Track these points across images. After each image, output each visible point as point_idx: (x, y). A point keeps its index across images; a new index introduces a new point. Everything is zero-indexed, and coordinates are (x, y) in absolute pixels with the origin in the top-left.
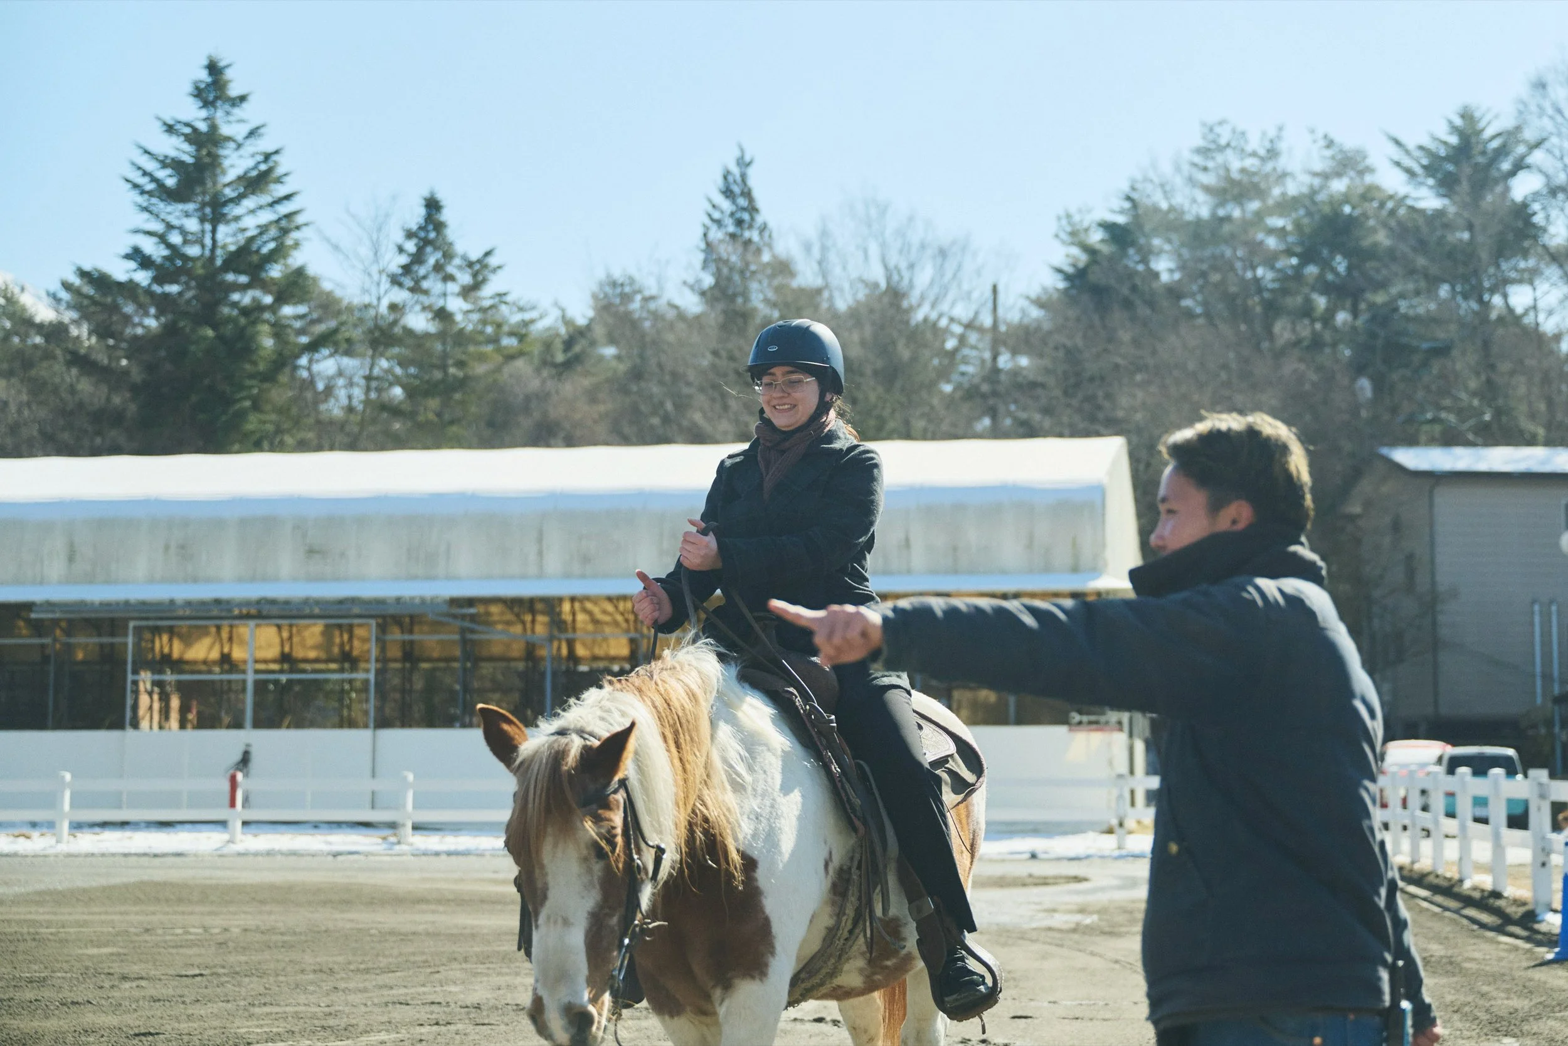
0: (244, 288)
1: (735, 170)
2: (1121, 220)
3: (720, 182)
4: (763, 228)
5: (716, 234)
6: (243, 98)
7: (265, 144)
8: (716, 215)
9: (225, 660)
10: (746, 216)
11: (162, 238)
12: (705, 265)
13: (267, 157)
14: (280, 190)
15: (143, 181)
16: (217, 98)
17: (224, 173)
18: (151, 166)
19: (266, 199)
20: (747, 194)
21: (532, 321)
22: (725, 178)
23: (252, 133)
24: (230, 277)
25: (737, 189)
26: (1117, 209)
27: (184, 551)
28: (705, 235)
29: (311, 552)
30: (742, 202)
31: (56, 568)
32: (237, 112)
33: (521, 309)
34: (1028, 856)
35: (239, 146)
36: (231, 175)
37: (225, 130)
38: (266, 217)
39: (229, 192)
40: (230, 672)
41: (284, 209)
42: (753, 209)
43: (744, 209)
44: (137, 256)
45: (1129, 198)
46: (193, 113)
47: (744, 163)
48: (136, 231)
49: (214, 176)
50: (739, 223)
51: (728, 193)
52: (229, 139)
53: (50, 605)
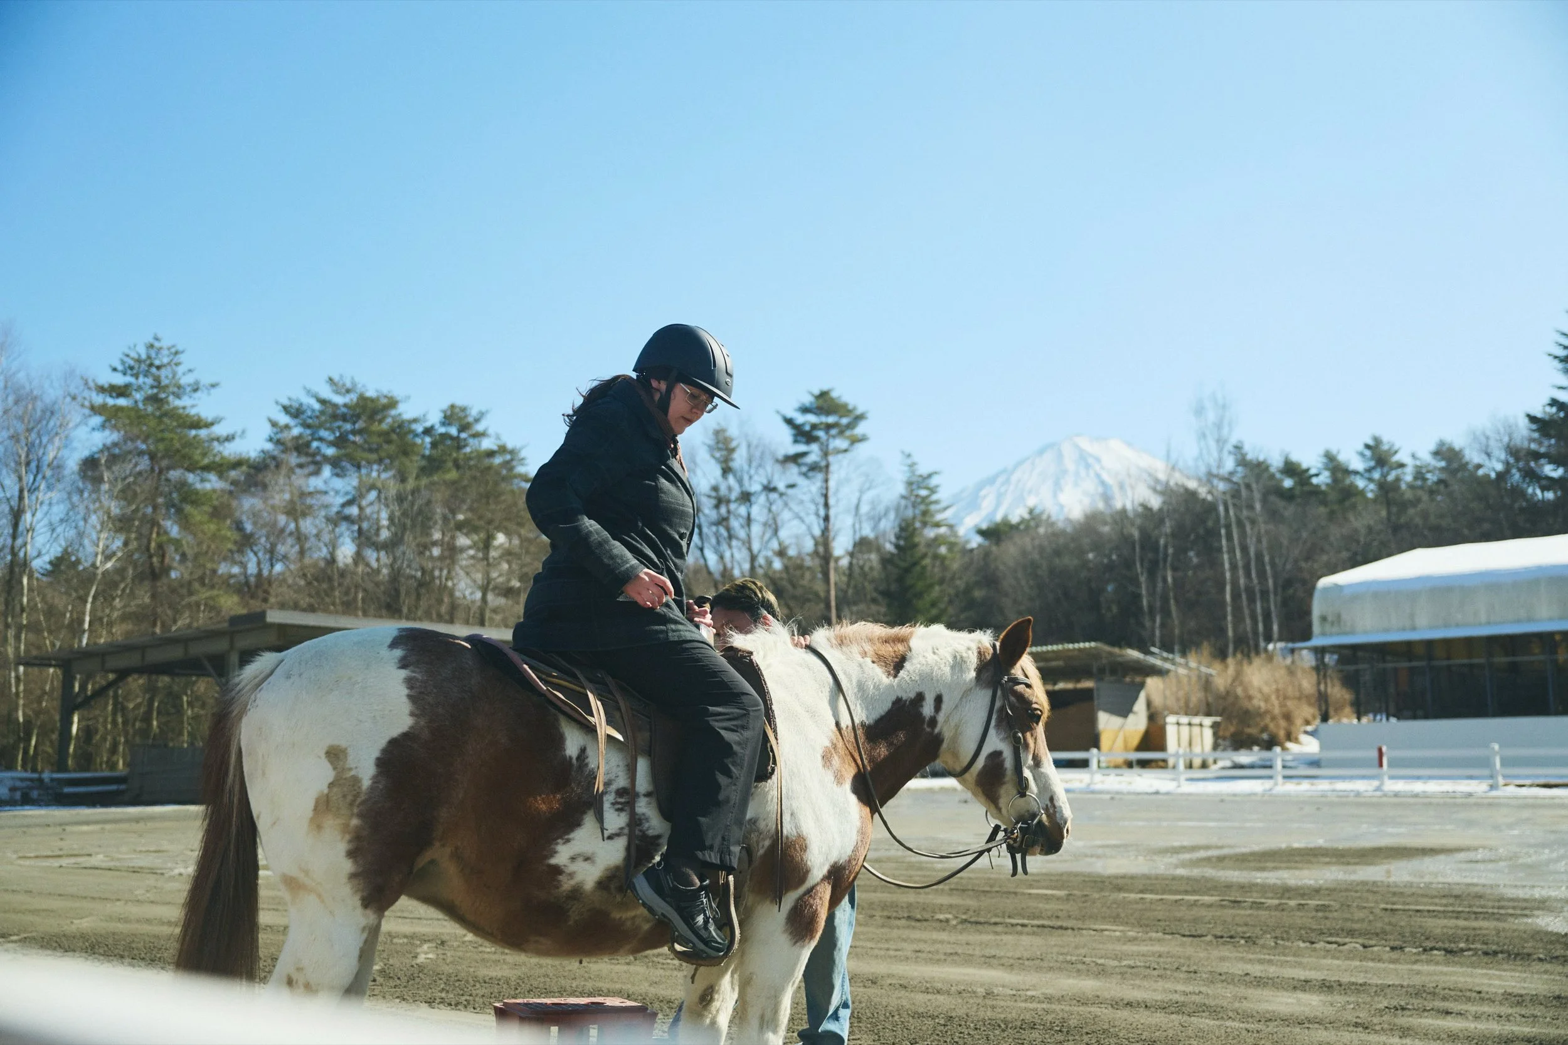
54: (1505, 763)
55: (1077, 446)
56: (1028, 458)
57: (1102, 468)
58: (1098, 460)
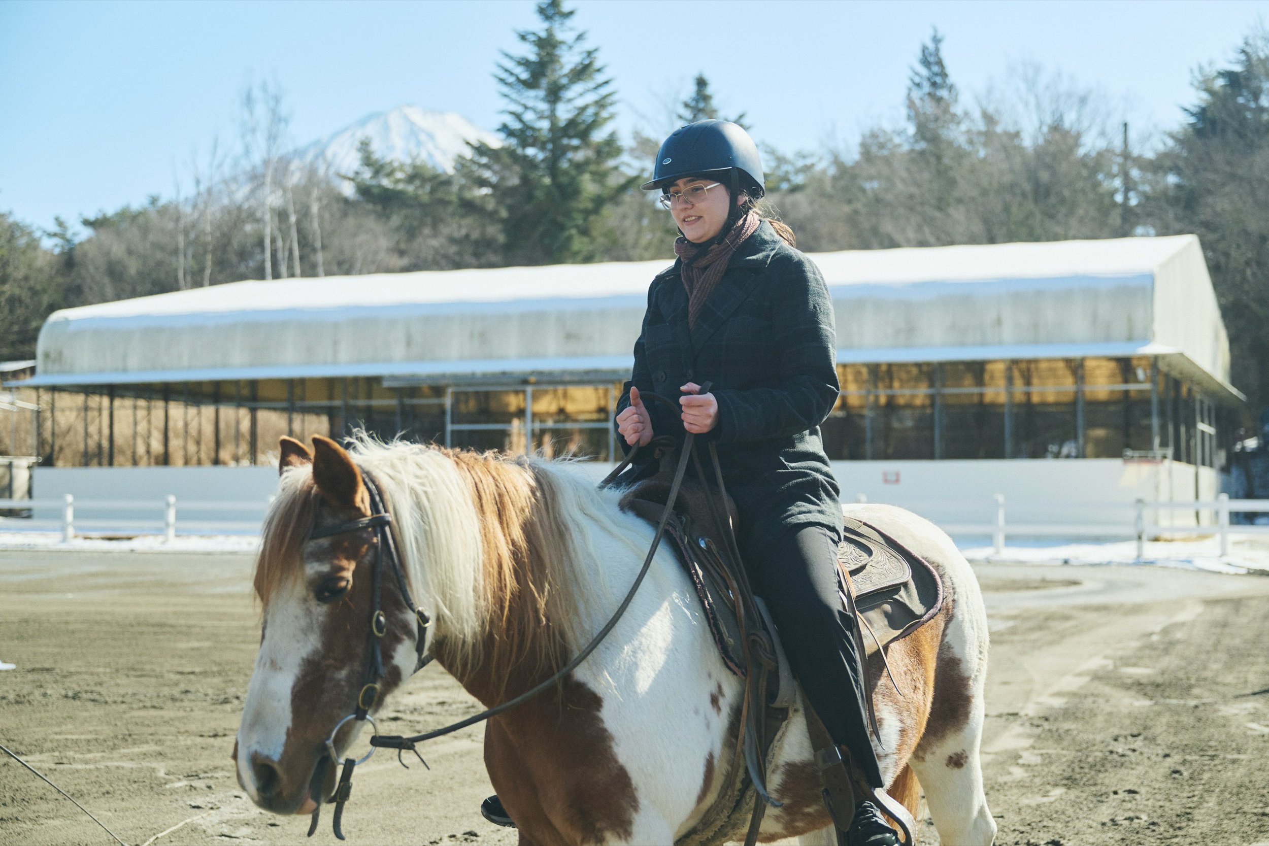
0: (576, 149)
1: (931, 46)
2: (1238, 68)
3: (919, 54)
4: (951, 88)
5: (916, 95)
6: (571, 13)
7: (588, 45)
8: (917, 80)
9: (561, 411)
10: (938, 80)
11: (518, 117)
12: (909, 118)
13: (589, 53)
14: (600, 78)
15: (504, 75)
16: (554, 14)
17: (562, 67)
18: (510, 65)
19: (591, 84)
20: (940, 63)
21: (813, 165)
22: (923, 51)
23: (580, 37)
24: (565, 141)
25: (932, 59)
26: (1234, 61)
27: (483, 337)
28: (909, 94)
29: (569, 336)
30: (936, 69)
31: (399, 351)
32: (569, 23)
33: (804, 157)
34: (1060, 563)
35: (570, 47)
36: (566, 69)
37: (560, 36)
38: (591, 98)
39: (564, 81)
40: (565, 421)
41: (604, 91)
42: (944, 75)
43: (936, 74)
44: (505, 128)
45: (1243, 51)
46: (539, 27)
47: (937, 40)
48: (503, 112)
49: (554, 70)
50: (934, 84)
51: (926, 63)
52: (562, 43)
53: (393, 378)
54: (78, 515)
55: (406, 118)
56: (346, 129)
57: (436, 147)
58: (431, 137)
